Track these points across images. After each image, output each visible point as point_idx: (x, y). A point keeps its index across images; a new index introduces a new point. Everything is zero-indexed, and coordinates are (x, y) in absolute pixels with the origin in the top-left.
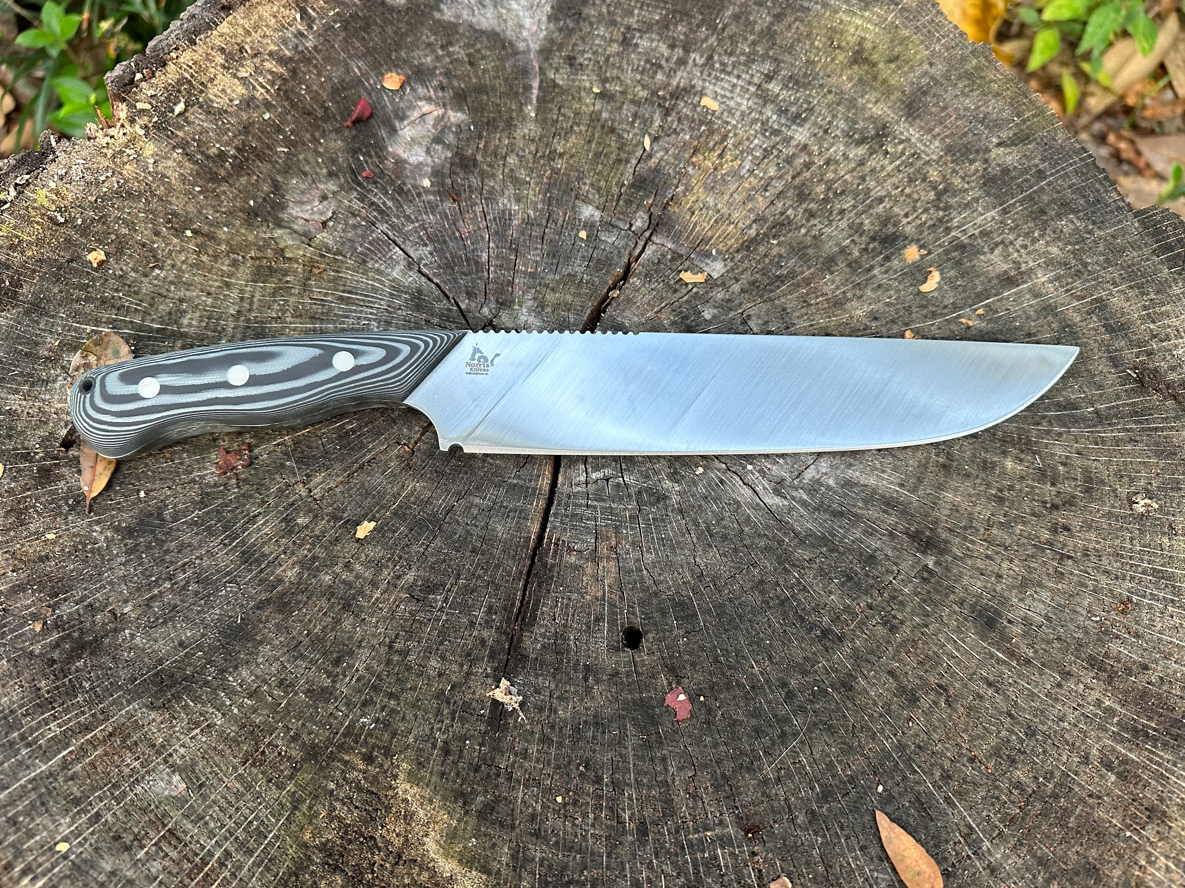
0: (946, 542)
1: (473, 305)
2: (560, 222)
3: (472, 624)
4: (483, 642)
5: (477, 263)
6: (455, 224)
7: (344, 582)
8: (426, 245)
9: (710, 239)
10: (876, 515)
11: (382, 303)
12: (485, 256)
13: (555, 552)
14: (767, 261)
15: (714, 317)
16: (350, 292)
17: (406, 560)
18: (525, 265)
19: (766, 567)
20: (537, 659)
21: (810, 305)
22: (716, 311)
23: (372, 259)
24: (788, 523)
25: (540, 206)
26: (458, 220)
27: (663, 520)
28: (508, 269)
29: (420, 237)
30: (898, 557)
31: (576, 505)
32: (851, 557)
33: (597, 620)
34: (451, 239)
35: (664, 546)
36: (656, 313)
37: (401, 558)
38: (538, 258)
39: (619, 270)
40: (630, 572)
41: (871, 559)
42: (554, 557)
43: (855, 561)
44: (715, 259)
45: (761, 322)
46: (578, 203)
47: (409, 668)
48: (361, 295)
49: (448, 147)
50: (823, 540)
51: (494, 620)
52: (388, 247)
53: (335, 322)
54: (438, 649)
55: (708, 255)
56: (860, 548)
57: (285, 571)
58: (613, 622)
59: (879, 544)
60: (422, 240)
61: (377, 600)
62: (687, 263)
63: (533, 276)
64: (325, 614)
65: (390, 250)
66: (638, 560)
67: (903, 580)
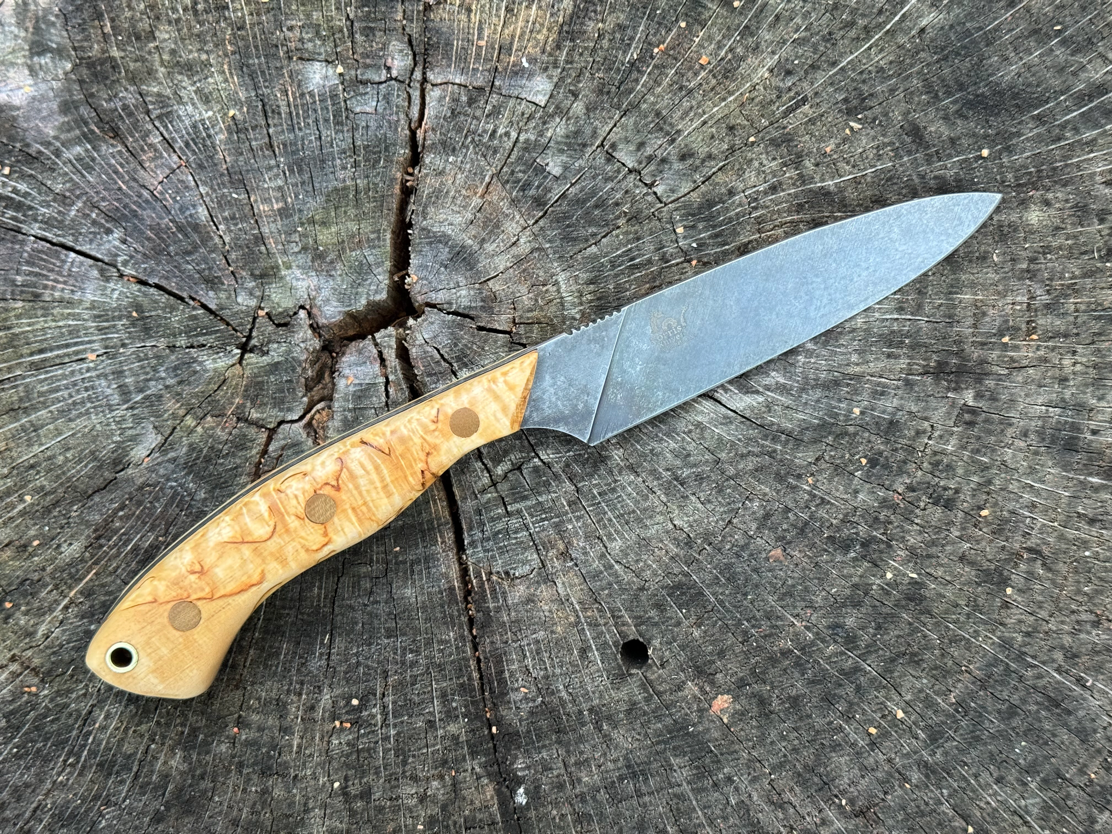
0: (983, 362)
1: (223, 295)
2: (284, 109)
3: (431, 724)
4: (455, 738)
5: (196, 227)
6: (135, 180)
7: (247, 743)
8: (109, 232)
9: (511, 44)
10: (881, 365)
11: (96, 346)
12: (202, 213)
13: (493, 591)
14: (605, 43)
15: (566, 168)
16: (41, 351)
17: (310, 683)
18: (267, 200)
19: (765, 494)
20: (529, 732)
21: (690, 91)
22: (564, 158)
23: (45, 287)
24: (773, 424)
25: (242, 95)
26: (135, 170)
27: (613, 490)
28: (244, 218)
29: (94, 223)
30: (925, 409)
31: (492, 519)
32: (866, 435)
33: (584, 651)
34: (140, 206)
35: (627, 523)
36: (482, 196)
37: (302, 683)
38: (280, 182)
39: (404, 152)
40: (596, 575)
41: (893, 425)
42: (495, 598)
43: (873, 438)
44: (531, 75)
45: (632, 148)
46: (296, 65)
47: (380, 810)
48: (59, 347)
49: (59, 53)
50: (824, 428)
51: (456, 709)
52: (58, 258)
53: (45, 405)
54: (404, 772)
55: (518, 72)
56: (873, 417)
57: (165, 763)
58: (603, 647)
59: (896, 402)
60: (102, 226)
61: (299, 746)
62: (494, 98)
63: (284, 213)
64: (244, 790)
65: (64, 262)
66: (602, 556)
67: (941, 437)
